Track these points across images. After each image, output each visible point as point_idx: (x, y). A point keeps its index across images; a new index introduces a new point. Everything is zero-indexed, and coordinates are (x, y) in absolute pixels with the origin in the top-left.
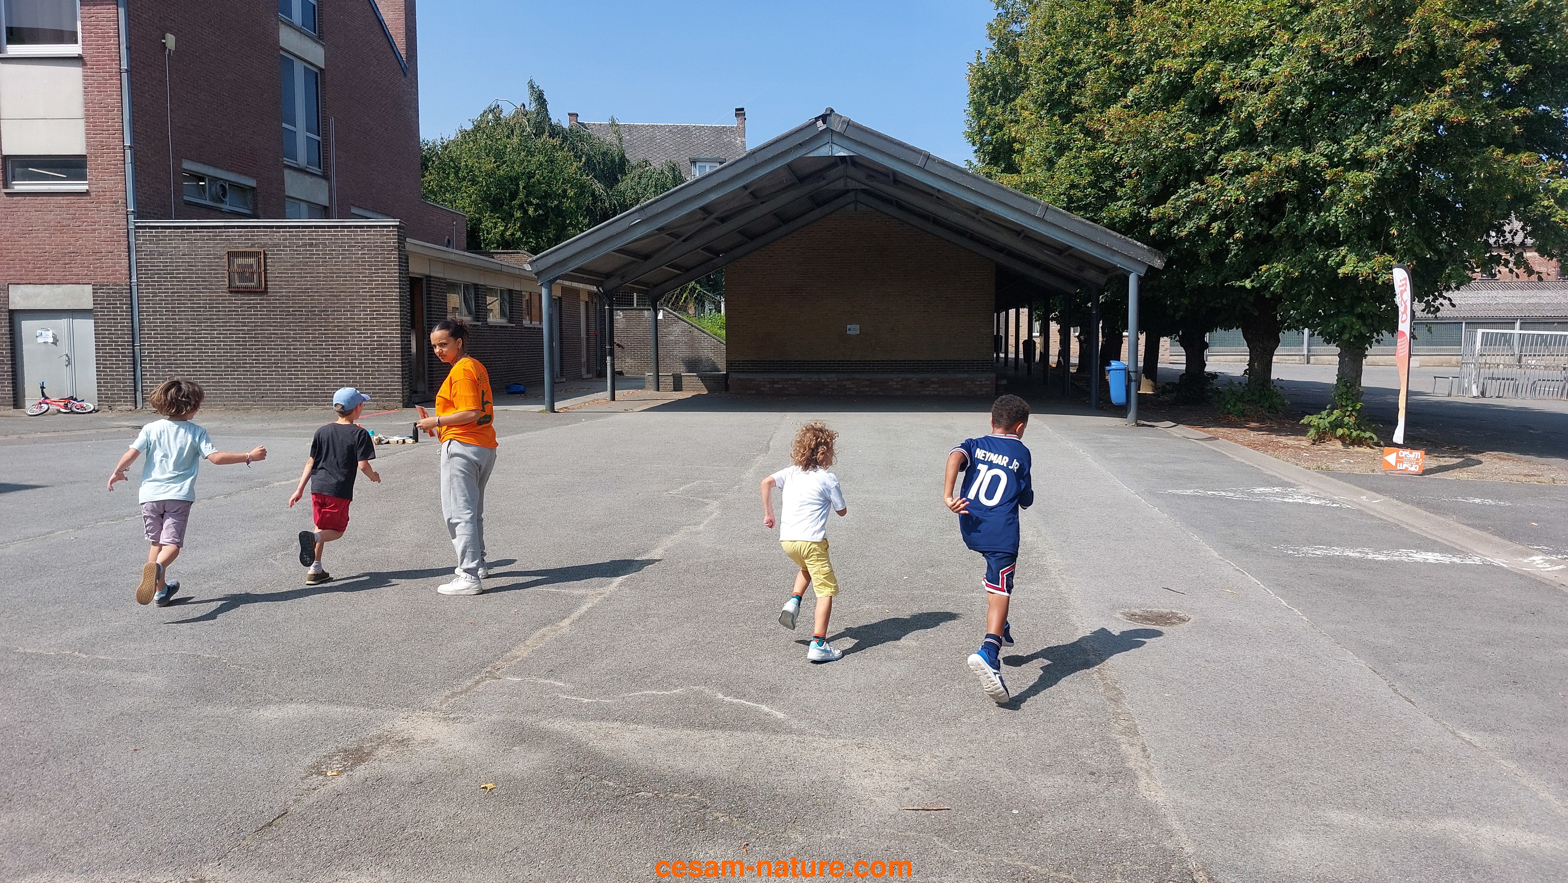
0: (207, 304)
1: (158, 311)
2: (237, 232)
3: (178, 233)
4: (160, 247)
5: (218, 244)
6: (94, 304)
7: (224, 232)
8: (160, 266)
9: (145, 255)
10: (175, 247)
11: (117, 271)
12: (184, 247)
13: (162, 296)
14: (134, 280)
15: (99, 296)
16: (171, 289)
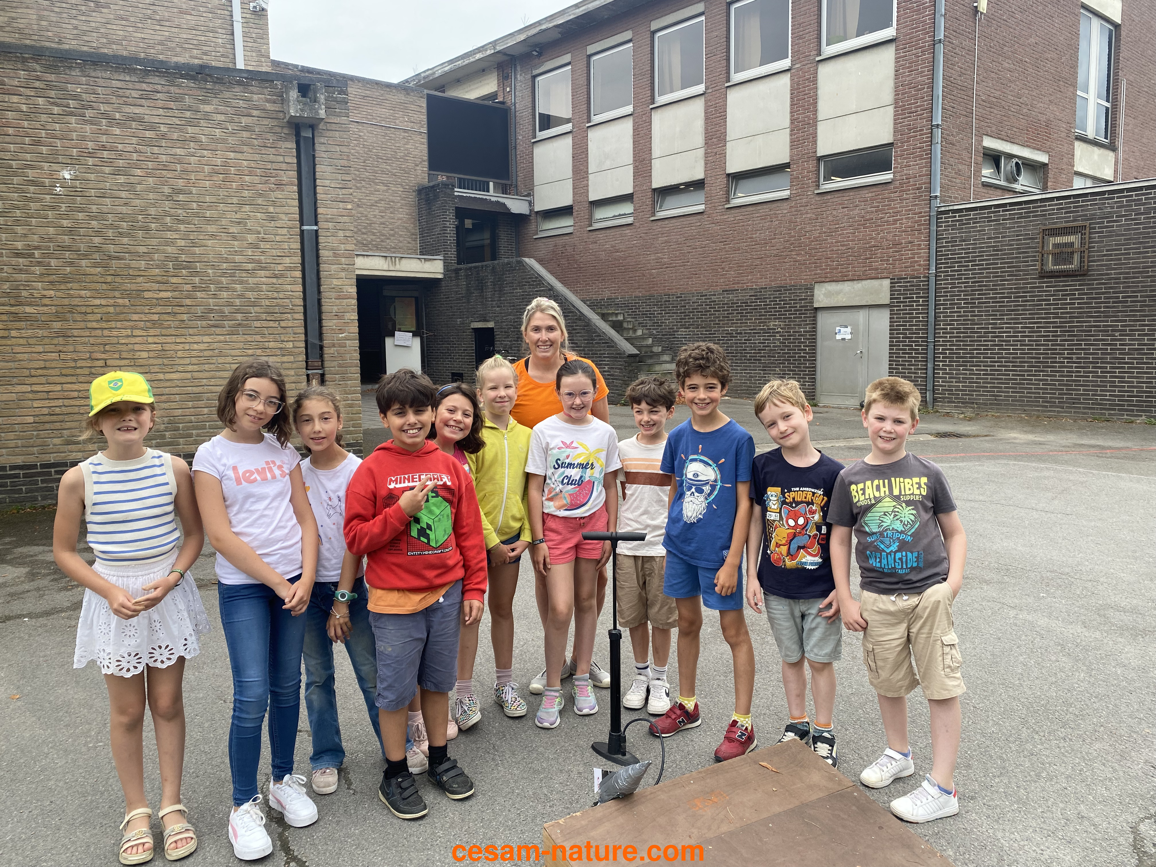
0: (1011, 293)
1: (956, 304)
2: (1056, 205)
3: (985, 213)
4: (963, 233)
5: (1031, 221)
6: (891, 299)
7: (1040, 206)
8: (962, 253)
9: (946, 242)
10: (979, 231)
11: (917, 262)
12: (989, 229)
13: (961, 287)
14: (933, 271)
15: (896, 291)
16: (971, 278)
